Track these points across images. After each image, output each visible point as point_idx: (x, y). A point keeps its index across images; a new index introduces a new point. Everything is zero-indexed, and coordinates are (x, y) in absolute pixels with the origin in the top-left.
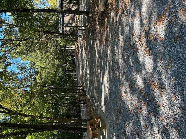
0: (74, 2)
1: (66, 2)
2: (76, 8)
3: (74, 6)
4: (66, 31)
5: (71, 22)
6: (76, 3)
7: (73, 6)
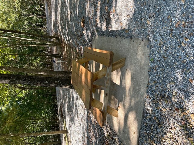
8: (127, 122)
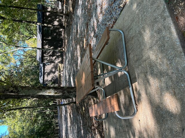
0: (57, 54)
1: (48, 55)
3: (57, 59)
4: (47, 81)
5: (54, 70)
6: (59, 56)
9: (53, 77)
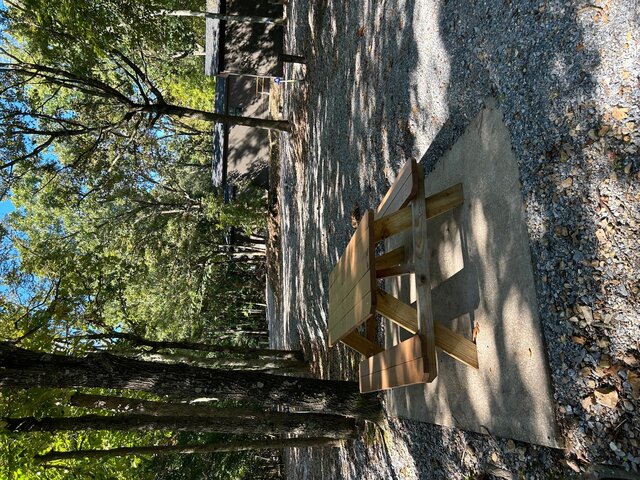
0: (265, 44)
1: (236, 47)
2: (272, 65)
3: (265, 61)
4: (235, 176)
5: (254, 143)
6: (271, 48)
7: (260, 58)
8: (504, 347)
9: (253, 165)
